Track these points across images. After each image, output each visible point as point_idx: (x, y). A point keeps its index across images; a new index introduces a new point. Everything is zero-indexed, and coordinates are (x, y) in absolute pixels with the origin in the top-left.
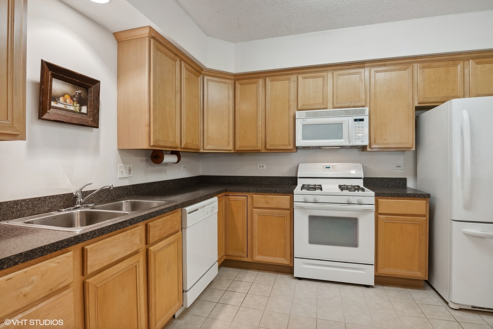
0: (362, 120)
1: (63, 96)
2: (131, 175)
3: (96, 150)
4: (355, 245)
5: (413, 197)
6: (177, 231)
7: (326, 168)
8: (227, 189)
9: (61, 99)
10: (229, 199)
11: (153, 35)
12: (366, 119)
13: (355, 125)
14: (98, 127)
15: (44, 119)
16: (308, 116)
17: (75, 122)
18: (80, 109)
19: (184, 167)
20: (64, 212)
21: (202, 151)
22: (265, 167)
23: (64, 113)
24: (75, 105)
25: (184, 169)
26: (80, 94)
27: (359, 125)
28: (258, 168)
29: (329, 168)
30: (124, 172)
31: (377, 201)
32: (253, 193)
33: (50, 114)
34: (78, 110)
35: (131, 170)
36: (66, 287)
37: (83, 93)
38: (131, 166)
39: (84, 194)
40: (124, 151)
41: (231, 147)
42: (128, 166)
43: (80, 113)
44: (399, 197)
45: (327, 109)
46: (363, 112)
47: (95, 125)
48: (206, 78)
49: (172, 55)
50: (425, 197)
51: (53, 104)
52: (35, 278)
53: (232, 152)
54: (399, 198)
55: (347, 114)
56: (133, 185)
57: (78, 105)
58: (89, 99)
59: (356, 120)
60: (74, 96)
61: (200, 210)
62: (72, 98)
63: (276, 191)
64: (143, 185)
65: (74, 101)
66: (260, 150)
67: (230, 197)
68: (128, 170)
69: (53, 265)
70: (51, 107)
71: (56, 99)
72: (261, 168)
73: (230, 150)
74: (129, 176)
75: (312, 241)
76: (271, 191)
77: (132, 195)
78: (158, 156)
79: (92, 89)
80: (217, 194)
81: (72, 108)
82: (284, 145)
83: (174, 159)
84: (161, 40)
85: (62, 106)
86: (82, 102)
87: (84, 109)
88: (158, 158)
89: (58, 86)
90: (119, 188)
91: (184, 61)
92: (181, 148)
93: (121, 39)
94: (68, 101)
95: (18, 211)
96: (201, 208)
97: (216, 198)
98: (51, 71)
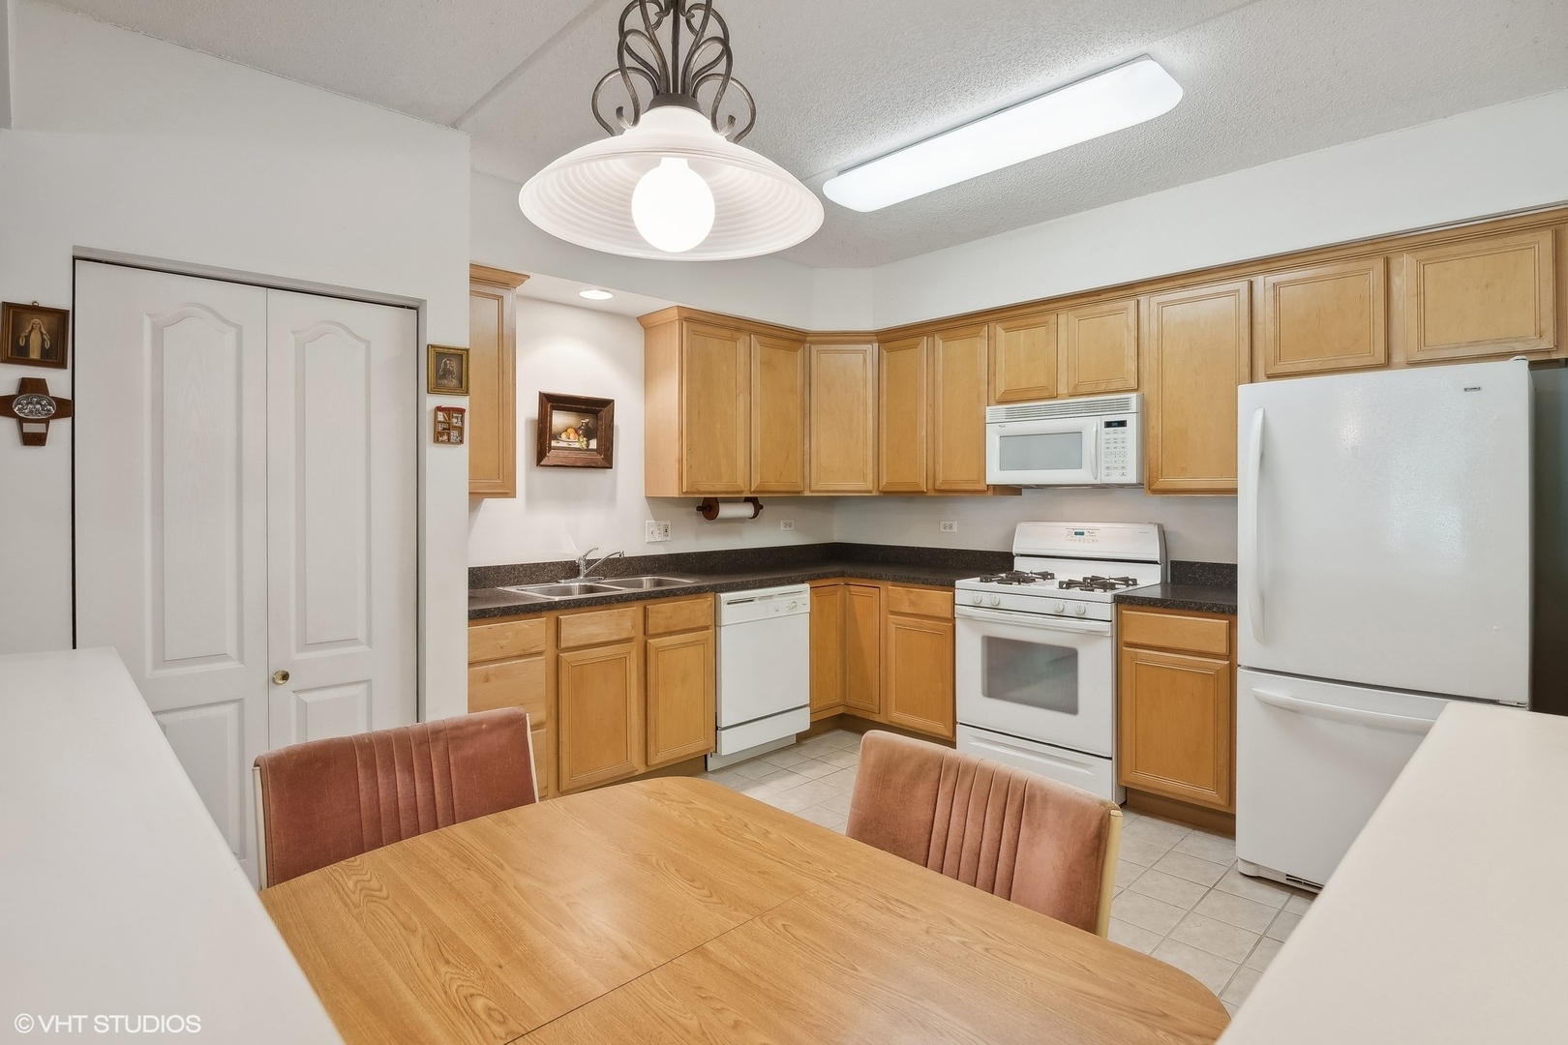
0: (1122, 424)
1: (566, 431)
2: (668, 539)
3: (612, 499)
4: (1073, 710)
5: (1198, 610)
6: (707, 628)
7: (1076, 534)
8: (843, 572)
9: (564, 436)
10: (850, 591)
11: (686, 315)
12: (1132, 421)
13: (1109, 436)
14: (611, 468)
15: (544, 466)
16: (1011, 416)
17: (579, 464)
18: (588, 445)
19: (786, 525)
20: (563, 583)
21: (807, 494)
22: (955, 529)
23: (566, 453)
25: (788, 528)
26: (587, 423)
27: (1115, 436)
28: (942, 530)
29: (1082, 534)
30: (656, 532)
31: (1118, 614)
32: (889, 583)
33: (551, 457)
34: (584, 447)
35: (669, 530)
36: (539, 653)
37: (592, 420)
38: (668, 523)
39: (589, 563)
40: (656, 502)
41: (869, 486)
42: (664, 523)
43: (588, 450)
44: (1165, 607)
45: (1055, 398)
46: (1124, 406)
47: (608, 465)
48: (814, 348)
49: (728, 333)
50: (1223, 612)
51: (554, 443)
52: (510, 634)
53: (873, 494)
54: (1166, 610)
55: (1091, 410)
56: (671, 556)
58: (600, 428)
59: (1109, 424)
60: (579, 428)
61: (757, 602)
62: (576, 431)
63: (927, 580)
64: (689, 555)
65: (579, 435)
66: (923, 492)
67: (852, 588)
68: (663, 530)
69: (526, 626)
70: (550, 448)
71: (556, 437)
72: (948, 530)
73: (871, 492)
74: (664, 539)
75: (992, 691)
76: (918, 579)
78: (710, 506)
79: (604, 412)
80: (811, 580)
81: (577, 445)
82: (967, 481)
83: (747, 510)
84: (702, 318)
85: (565, 445)
86: (589, 434)
87: (593, 444)
88: (710, 510)
89: (560, 420)
90: (645, 558)
91: (756, 333)
92: (751, 492)
93: (647, 324)
94: (572, 436)
95: (515, 578)
96: (761, 598)
97: (806, 587)
98: (552, 402)
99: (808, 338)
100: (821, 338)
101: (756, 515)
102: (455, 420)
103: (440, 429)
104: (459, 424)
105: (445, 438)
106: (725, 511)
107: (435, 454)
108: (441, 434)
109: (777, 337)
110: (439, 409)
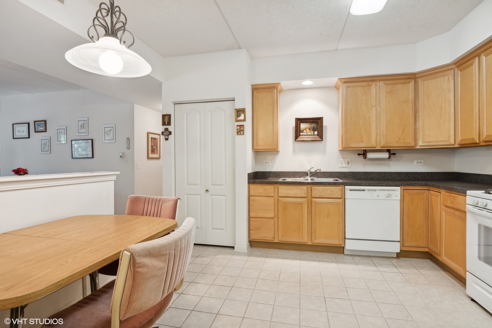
1: (306, 129)
2: (349, 166)
6: (340, 198)
9: (305, 131)
10: (430, 193)
11: (344, 81)
14: (323, 141)
15: (296, 141)
17: (310, 140)
18: (314, 133)
19: (418, 162)
21: (418, 147)
23: (306, 136)
24: (311, 132)
25: (419, 164)
26: (313, 126)
30: (344, 163)
32: (444, 190)
33: (300, 138)
35: (349, 163)
36: (272, 196)
37: (315, 125)
38: (349, 160)
40: (344, 151)
41: (452, 142)
42: (347, 160)
43: (314, 135)
47: (321, 140)
51: (301, 134)
53: (456, 146)
56: (350, 172)
57: (313, 131)
58: (318, 128)
60: (310, 128)
62: (309, 129)
63: (457, 190)
64: (359, 173)
68: (347, 163)
70: (300, 136)
71: (302, 132)
73: (454, 145)
74: (347, 166)
76: (453, 189)
77: (349, 178)
78: (364, 153)
79: (319, 122)
80: (402, 185)
81: (310, 134)
85: (305, 134)
86: (314, 130)
87: (316, 133)
88: (364, 155)
89: (303, 126)
90: (338, 172)
91: (382, 80)
92: (381, 147)
93: (337, 88)
94: (308, 131)
95: (288, 175)
96: (368, 190)
97: (399, 188)
98: (299, 121)
99: (417, 76)
100: (424, 74)
101: (389, 158)
102: (242, 128)
103: (238, 131)
104: (243, 129)
105: (239, 133)
106: (370, 155)
107: (239, 138)
108: (239, 132)
109: (396, 79)
110: (237, 126)
